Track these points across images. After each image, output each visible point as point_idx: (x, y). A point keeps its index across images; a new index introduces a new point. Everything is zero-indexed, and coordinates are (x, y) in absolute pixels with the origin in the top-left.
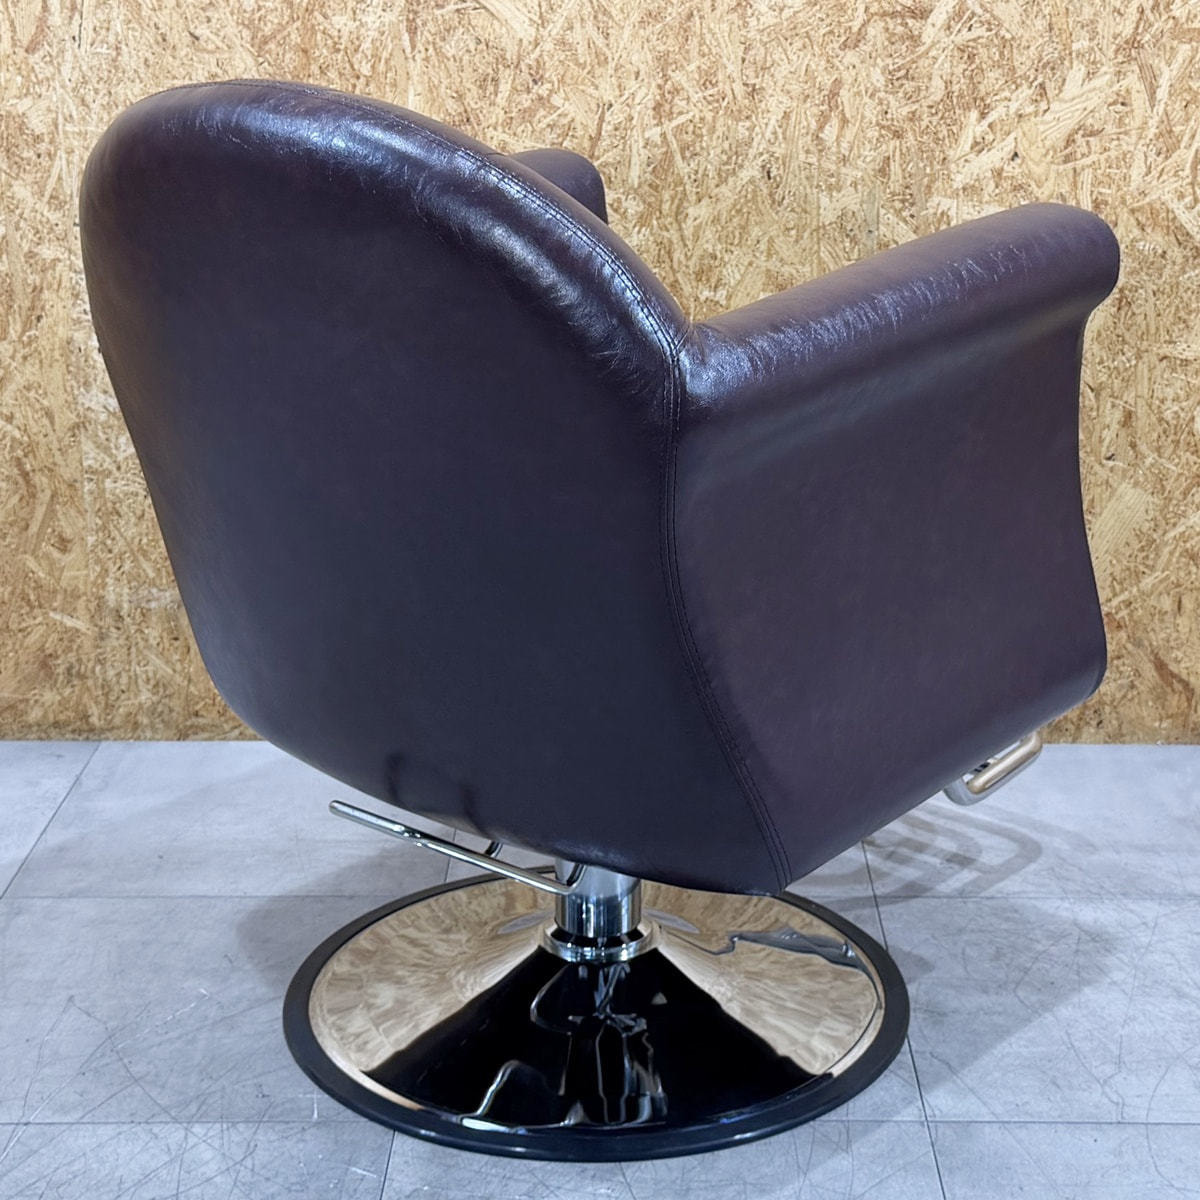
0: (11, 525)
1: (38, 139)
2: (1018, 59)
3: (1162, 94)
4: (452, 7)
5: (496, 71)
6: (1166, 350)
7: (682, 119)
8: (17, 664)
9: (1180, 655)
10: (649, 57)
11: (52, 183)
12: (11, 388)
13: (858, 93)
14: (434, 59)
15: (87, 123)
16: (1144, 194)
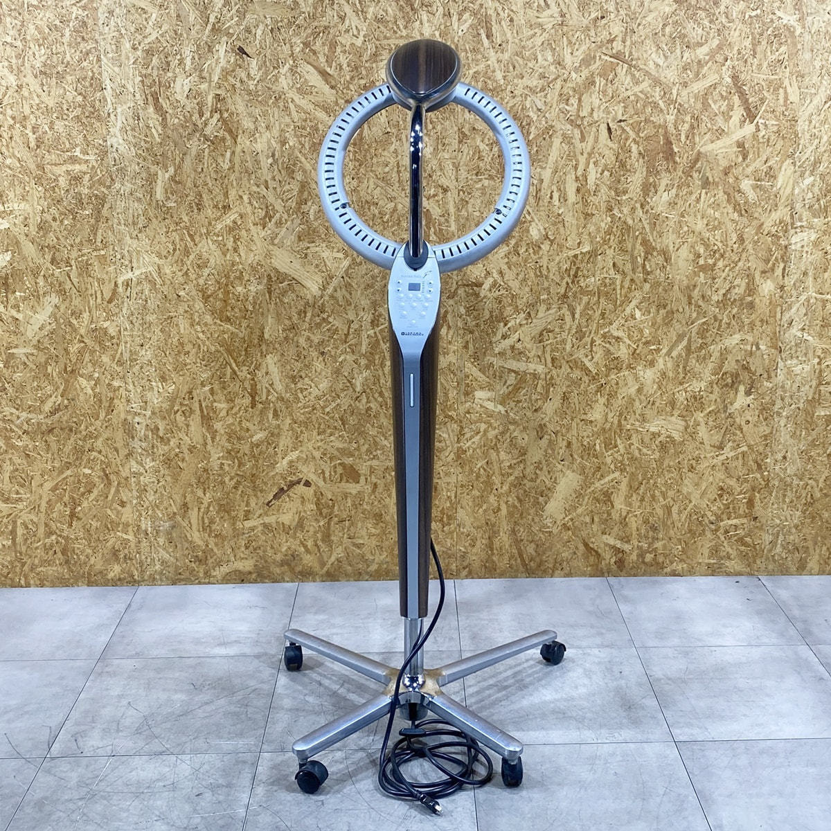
0: (101, 496)
1: (112, 338)
2: (519, 302)
3: (577, 316)
4: (286, 283)
5: (305, 308)
6: (584, 417)
7: (382, 327)
8: (103, 554)
9: (593, 540)
10: (369, 302)
11: (118, 355)
12: (101, 439)
13: (455, 316)
14: (279, 304)
15: (133, 331)
16: (572, 355)
